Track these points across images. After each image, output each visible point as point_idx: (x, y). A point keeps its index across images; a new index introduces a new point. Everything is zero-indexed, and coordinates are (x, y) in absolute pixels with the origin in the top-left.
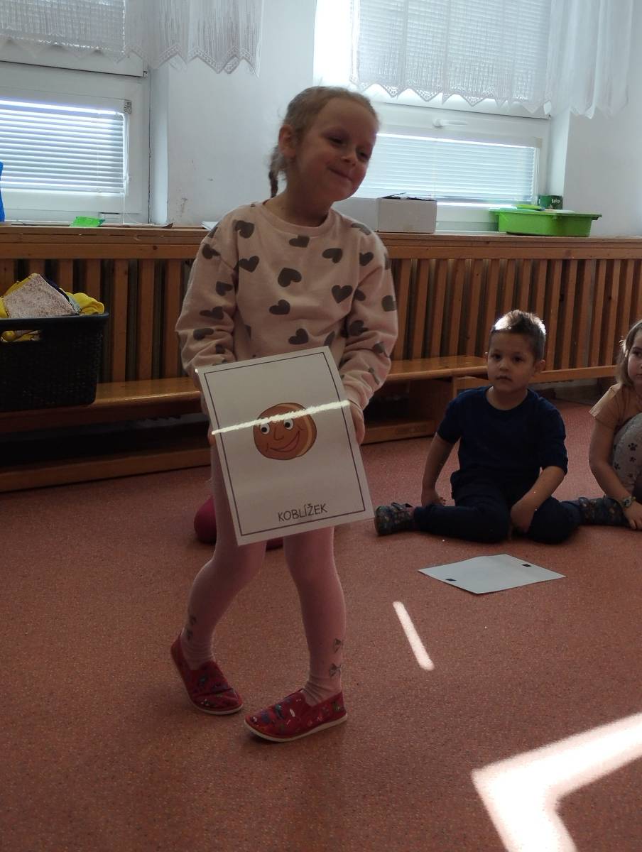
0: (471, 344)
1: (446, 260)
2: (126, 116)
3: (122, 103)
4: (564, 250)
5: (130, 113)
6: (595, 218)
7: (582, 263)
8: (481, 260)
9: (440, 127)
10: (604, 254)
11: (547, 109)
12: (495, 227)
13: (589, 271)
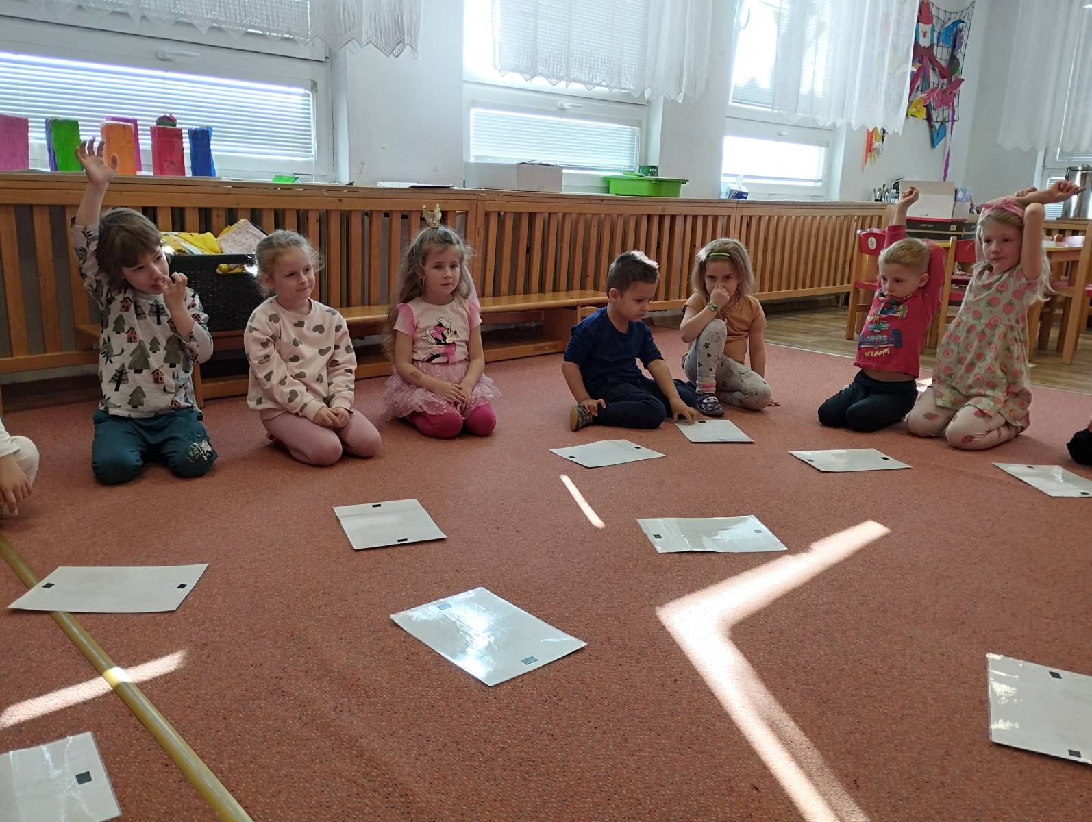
0: (590, 281)
1: (570, 214)
2: (312, 93)
3: (310, 84)
4: (660, 208)
5: (316, 91)
6: (684, 182)
7: (673, 218)
8: (597, 214)
9: (563, 109)
10: (690, 211)
11: (647, 94)
13: (679, 223)
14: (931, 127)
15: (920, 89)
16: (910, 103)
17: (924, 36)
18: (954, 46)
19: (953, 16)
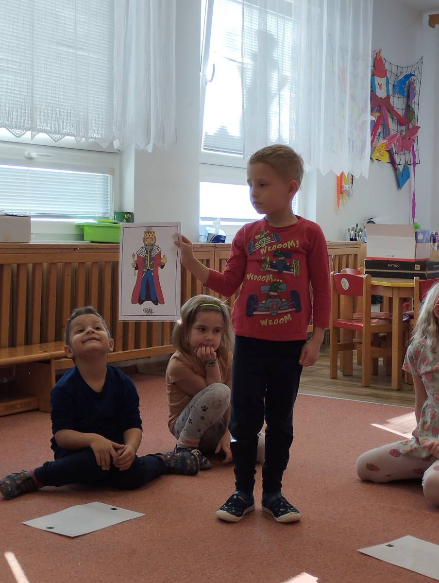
1: (41, 264)
8: (70, 263)
9: (31, 158)
11: (116, 144)
12: (81, 237)
14: (395, 169)
15: (381, 135)
16: (373, 148)
17: (380, 88)
18: (408, 97)
19: (404, 70)
